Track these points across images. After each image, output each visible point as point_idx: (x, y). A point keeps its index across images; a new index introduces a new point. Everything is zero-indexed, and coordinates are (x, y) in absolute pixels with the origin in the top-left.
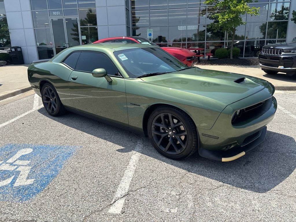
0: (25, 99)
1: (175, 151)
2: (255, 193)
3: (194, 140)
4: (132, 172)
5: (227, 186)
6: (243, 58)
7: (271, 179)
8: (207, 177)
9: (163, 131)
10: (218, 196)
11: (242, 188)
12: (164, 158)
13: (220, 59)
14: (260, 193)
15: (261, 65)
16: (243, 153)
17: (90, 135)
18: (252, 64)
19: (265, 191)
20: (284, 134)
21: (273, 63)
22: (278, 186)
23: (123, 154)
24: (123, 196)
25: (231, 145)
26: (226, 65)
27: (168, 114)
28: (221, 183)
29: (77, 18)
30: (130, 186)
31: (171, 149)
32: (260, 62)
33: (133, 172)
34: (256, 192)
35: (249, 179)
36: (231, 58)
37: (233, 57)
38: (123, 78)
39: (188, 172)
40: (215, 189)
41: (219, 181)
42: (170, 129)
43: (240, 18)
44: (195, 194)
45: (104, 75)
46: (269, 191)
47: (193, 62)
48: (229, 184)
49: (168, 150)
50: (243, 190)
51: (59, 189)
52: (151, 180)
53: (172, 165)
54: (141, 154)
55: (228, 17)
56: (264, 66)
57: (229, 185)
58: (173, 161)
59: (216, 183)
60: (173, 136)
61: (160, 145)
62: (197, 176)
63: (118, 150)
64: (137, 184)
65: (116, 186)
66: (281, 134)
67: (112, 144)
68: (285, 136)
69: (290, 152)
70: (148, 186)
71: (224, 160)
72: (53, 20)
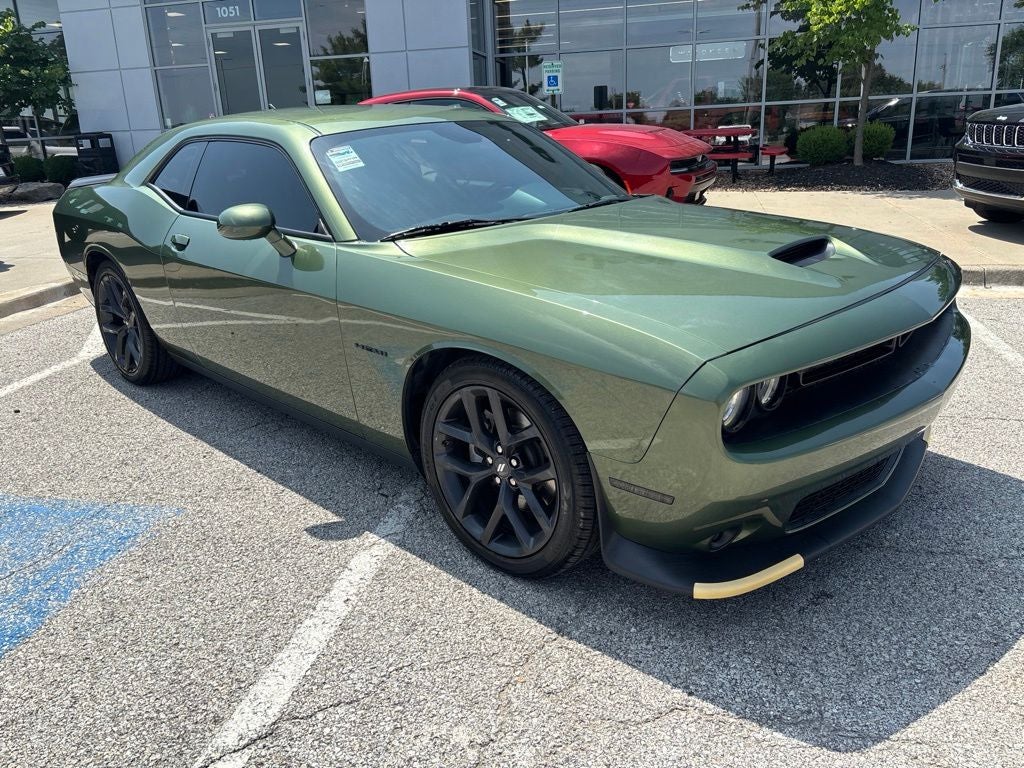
1: (518, 544)
2: (816, 750)
3: (582, 504)
4: (326, 630)
5: (701, 711)
6: (908, 161)
7: (903, 683)
8: (626, 661)
10: (649, 757)
11: (763, 720)
12: (480, 569)
13: (814, 165)
14: (835, 754)
15: (960, 186)
16: (796, 563)
17: (234, 463)
18: (934, 185)
19: (862, 740)
20: (1004, 470)
21: (1004, 179)
22: (925, 719)
23: (325, 545)
24: (246, 741)
25: (736, 528)
26: (832, 189)
27: (485, 391)
28: (678, 695)
29: (298, 28)
30: (295, 694)
31: (504, 532)
32: (959, 176)
33: (333, 630)
34: (822, 745)
35: (806, 679)
36: (858, 161)
37: (866, 158)
38: (333, 240)
39: (554, 636)
40: (647, 721)
41: (675, 686)
42: (500, 450)
43: (890, 11)
44: (552, 743)
45: (265, 228)
46: (879, 746)
47: (697, 179)
48: (712, 701)
49: (492, 539)
50: (765, 733)
51: (12, 693)
52: (391, 669)
53: (501, 600)
54: (391, 548)
55: (843, 8)
56: (973, 191)
57: (709, 707)
58: (511, 582)
59: (655, 692)
60: (513, 483)
61: (464, 516)
62: (588, 655)
63: (313, 531)
64: (325, 686)
65: (239, 689)
66: (993, 473)
67: (298, 499)
68: (1007, 479)
69: (1014, 553)
70: (368, 695)
71: (702, 591)
72: (219, 36)
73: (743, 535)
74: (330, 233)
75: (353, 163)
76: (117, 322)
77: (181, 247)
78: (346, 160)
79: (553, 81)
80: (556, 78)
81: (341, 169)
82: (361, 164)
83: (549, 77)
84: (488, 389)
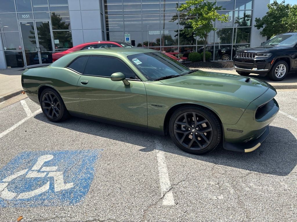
0: (12, 106)
1: (199, 147)
2: (279, 176)
3: (219, 135)
4: (165, 169)
5: (254, 173)
6: (214, 61)
7: (286, 164)
8: (233, 167)
9: (184, 129)
10: (251, 181)
11: (267, 173)
12: (188, 154)
13: (193, 62)
14: (284, 176)
15: (236, 67)
16: (259, 145)
17: (105, 138)
18: (223, 67)
19: (286, 174)
20: (278, 126)
21: (248, 66)
22: (294, 169)
23: (147, 153)
24: (169, 190)
26: (200, 68)
27: (192, 113)
28: (248, 171)
29: (48, 22)
30: (170, 181)
31: (195, 145)
32: (235, 65)
33: (166, 169)
34: (280, 175)
35: (269, 166)
36: (204, 61)
37: (206, 60)
38: (141, 81)
39: (215, 165)
40: (246, 176)
41: (246, 170)
42: (193, 126)
43: (211, 24)
44: (231, 182)
46: (289, 174)
48: (255, 171)
49: (191, 146)
50: (268, 175)
51: (103, 189)
52: (186, 174)
53: (198, 159)
54: (164, 152)
55: (201, 23)
56: (239, 68)
57: (256, 172)
58: (197, 156)
59: (245, 172)
60: (196, 133)
61: (182, 143)
62: (225, 167)
63: (141, 150)
64: (176, 179)
65: (157, 181)
66: (277, 127)
67: (131, 145)
68: (281, 128)
69: (290, 141)
70: (186, 179)
71: (246, 151)
72: (22, 23)
73: (251, 139)
74: (140, 79)
75: (139, 62)
76: (48, 105)
77: (85, 84)
78: (138, 62)
79: (128, 39)
80: (128, 38)
81: (137, 64)
82: (141, 63)
83: (127, 38)
84: (192, 112)
